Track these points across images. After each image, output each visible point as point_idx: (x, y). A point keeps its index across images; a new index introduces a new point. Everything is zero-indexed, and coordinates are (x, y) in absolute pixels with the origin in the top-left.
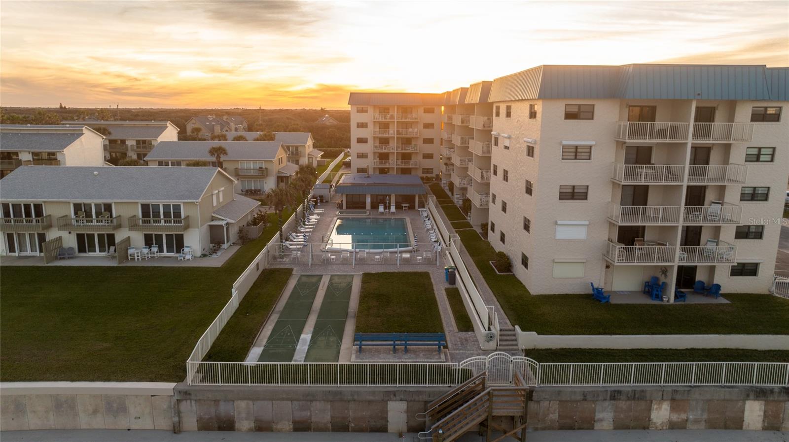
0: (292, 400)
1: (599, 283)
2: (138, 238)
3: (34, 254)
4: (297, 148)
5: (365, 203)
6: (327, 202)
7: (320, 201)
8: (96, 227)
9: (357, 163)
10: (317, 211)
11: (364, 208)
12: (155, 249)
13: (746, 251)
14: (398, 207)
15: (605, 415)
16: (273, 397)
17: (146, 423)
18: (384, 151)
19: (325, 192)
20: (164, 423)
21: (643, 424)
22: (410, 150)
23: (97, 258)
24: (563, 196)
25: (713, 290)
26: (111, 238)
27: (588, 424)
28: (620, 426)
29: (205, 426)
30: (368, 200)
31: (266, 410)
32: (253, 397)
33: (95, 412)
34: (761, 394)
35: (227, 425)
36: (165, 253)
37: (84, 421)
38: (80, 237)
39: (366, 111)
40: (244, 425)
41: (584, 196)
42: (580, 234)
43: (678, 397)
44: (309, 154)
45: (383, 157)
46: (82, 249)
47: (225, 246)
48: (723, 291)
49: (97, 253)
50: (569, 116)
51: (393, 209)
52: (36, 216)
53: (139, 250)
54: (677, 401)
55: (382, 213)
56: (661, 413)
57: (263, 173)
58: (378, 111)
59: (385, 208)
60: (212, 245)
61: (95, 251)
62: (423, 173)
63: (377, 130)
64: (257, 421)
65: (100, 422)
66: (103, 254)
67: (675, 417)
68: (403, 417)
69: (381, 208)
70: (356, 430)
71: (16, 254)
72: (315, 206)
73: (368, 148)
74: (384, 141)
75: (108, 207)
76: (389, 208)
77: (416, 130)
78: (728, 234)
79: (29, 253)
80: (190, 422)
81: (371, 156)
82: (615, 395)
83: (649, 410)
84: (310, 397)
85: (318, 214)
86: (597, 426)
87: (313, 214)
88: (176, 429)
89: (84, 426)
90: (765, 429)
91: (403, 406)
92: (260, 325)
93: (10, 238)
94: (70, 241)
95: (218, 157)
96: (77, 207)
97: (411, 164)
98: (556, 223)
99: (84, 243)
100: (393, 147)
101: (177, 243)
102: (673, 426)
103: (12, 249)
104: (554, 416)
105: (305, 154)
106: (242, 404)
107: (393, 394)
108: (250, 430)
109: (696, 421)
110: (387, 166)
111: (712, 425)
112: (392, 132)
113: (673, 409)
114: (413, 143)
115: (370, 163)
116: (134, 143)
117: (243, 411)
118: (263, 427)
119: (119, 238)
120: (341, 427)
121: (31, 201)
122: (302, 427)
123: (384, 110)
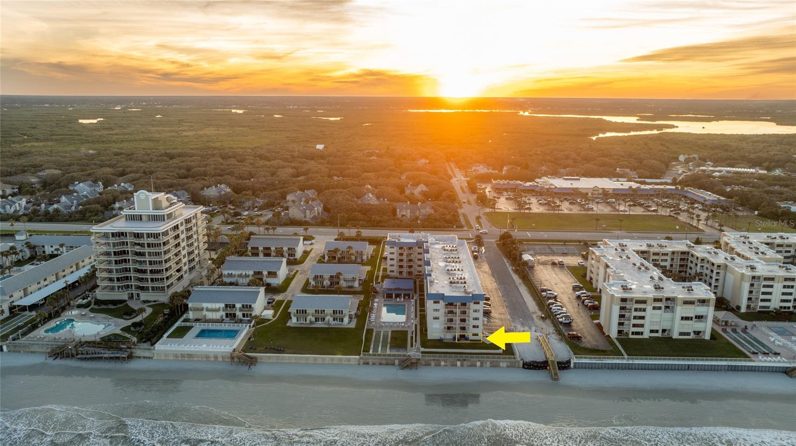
1: (442, 337)
2: (332, 319)
4: (362, 251)
6: (379, 293)
8: (320, 316)
10: (376, 300)
11: (392, 297)
12: (336, 322)
13: (475, 331)
14: (404, 297)
15: (433, 363)
16: (376, 359)
17: (354, 363)
18: (401, 264)
20: (357, 363)
21: (440, 365)
22: (411, 263)
23: (320, 324)
24: (434, 319)
25: (467, 339)
26: (324, 319)
27: (430, 365)
28: (436, 365)
29: (364, 364)
30: (394, 295)
31: (375, 361)
32: (372, 359)
34: (459, 360)
35: (368, 364)
36: (338, 322)
37: (343, 363)
38: (316, 318)
40: (371, 363)
41: (438, 319)
42: (438, 326)
43: (445, 360)
45: (401, 267)
46: (316, 321)
48: (470, 339)
49: (320, 322)
50: (434, 303)
51: (402, 300)
52: (305, 313)
53: (332, 322)
54: (445, 362)
55: (398, 301)
56: (443, 363)
57: (354, 280)
58: (398, 248)
60: (350, 319)
63: (398, 255)
65: (346, 363)
66: (322, 322)
67: (445, 364)
68: (398, 363)
69: (398, 299)
70: (390, 365)
71: (299, 322)
72: (375, 297)
74: (401, 260)
75: (324, 311)
78: (471, 327)
79: (302, 322)
80: (361, 363)
81: (395, 266)
82: (434, 360)
84: (382, 359)
85: (377, 302)
87: (375, 302)
88: (359, 364)
91: (398, 361)
92: (370, 344)
93: (298, 318)
94: (313, 319)
95: (338, 275)
96: (316, 311)
97: (413, 270)
98: (431, 326)
99: (317, 320)
100: (405, 264)
101: (342, 320)
102: (445, 366)
103: (298, 321)
104: (424, 363)
107: (396, 359)
109: (449, 365)
111: (452, 366)
112: (404, 257)
114: (414, 260)
115: (395, 269)
116: (287, 249)
117: (370, 361)
118: (374, 364)
119: (327, 319)
120: (387, 364)
121: (304, 309)
122: (380, 364)
123: (401, 248)
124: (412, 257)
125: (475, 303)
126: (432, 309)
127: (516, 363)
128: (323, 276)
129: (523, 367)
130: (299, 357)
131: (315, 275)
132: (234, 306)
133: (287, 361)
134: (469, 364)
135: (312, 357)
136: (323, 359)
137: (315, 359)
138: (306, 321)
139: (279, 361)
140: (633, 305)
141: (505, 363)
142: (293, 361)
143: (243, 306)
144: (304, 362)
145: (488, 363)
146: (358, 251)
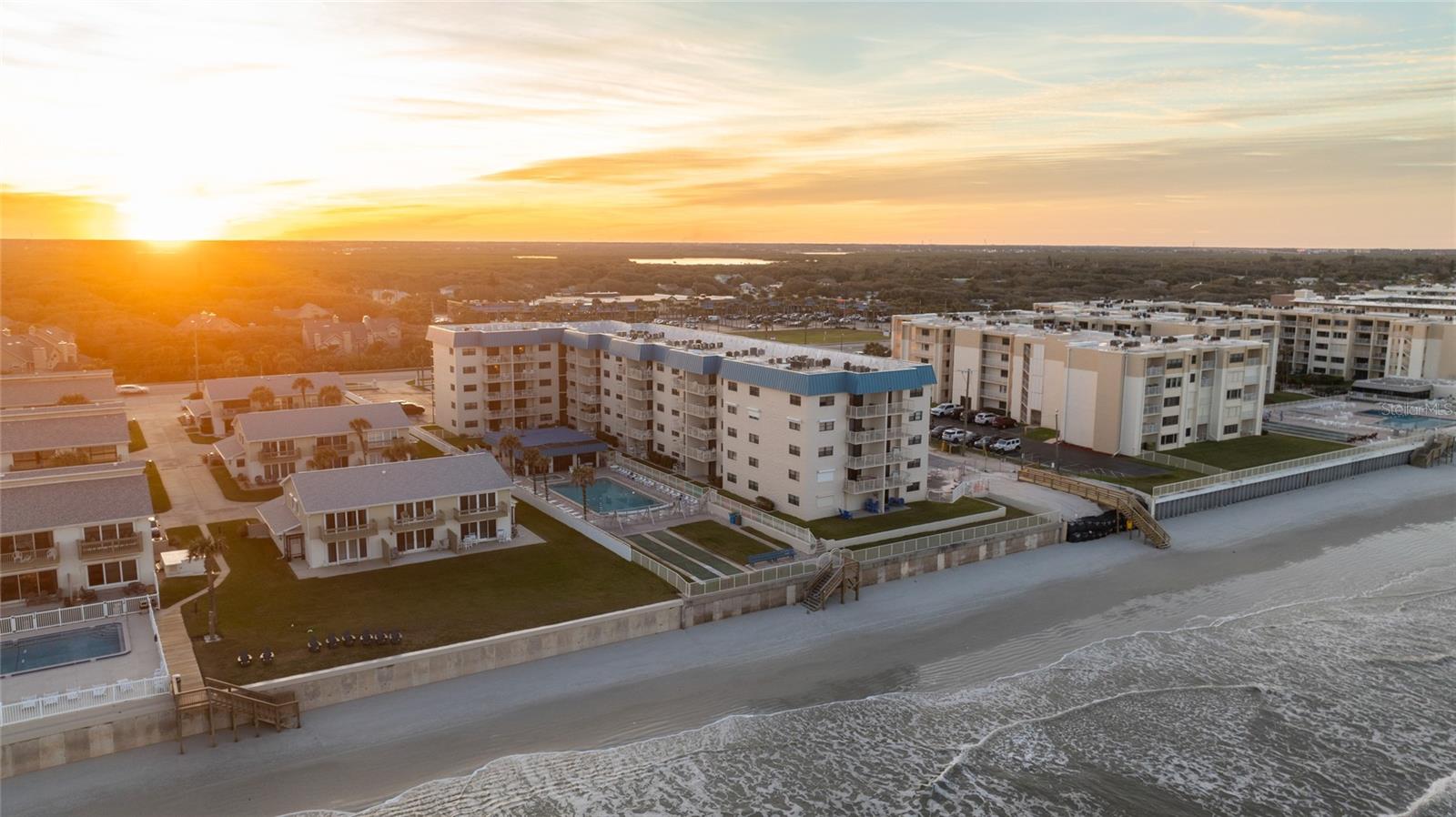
0: (742, 595)
1: (842, 507)
2: (456, 530)
3: (354, 560)
8: (414, 524)
12: (471, 538)
13: (913, 476)
15: (882, 575)
16: (733, 595)
17: (665, 628)
18: (496, 399)
20: (676, 625)
21: (898, 577)
22: (524, 395)
23: (416, 555)
24: (821, 455)
25: (902, 502)
26: (430, 533)
27: (875, 581)
28: (889, 579)
29: (698, 622)
31: (729, 604)
32: (723, 598)
33: (639, 626)
34: (943, 549)
35: (707, 618)
36: (478, 538)
37: (632, 633)
38: (400, 537)
39: (474, 353)
40: (717, 616)
41: (831, 453)
42: (830, 477)
43: (912, 558)
45: (495, 406)
46: (401, 546)
48: (906, 501)
49: (416, 549)
50: (822, 404)
52: (360, 523)
54: (911, 562)
56: (905, 569)
58: (486, 353)
61: (413, 548)
63: (487, 374)
64: (724, 612)
67: (911, 570)
68: (794, 594)
70: (773, 607)
71: (338, 562)
73: (475, 397)
74: (497, 388)
75: (430, 504)
77: (531, 371)
78: (904, 466)
79: (349, 560)
80: (689, 621)
81: (479, 407)
82: (885, 563)
83: (900, 568)
86: (879, 581)
88: (682, 626)
89: (632, 637)
90: (946, 568)
91: (794, 587)
93: (332, 548)
94: (391, 541)
96: (400, 508)
97: (527, 412)
98: (818, 472)
99: (405, 542)
100: (504, 395)
101: (490, 529)
102: (911, 575)
103: (332, 557)
106: (717, 603)
107: (789, 581)
108: (721, 619)
109: (920, 570)
110: (498, 416)
111: (925, 571)
112: (502, 377)
113: (910, 565)
114: (529, 387)
115: (479, 414)
117: (717, 608)
118: (727, 615)
119: (440, 533)
120: (764, 607)
121: (356, 508)
122: (746, 611)
123: (493, 352)
125: (912, 394)
126: (821, 424)
127: (1055, 531)
129: (1071, 538)
130: (474, 649)
133: (426, 679)
134: (963, 557)
135: (524, 638)
136: (563, 637)
137: (535, 643)
138: (364, 554)
139: (392, 686)
140: (1164, 373)
141: (1036, 535)
142: (451, 672)
143: (91, 534)
144: (491, 666)
145: (1003, 544)
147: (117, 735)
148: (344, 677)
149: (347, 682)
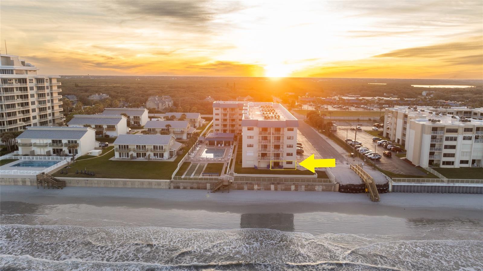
0: (190, 183)
1: (257, 165)
2: (152, 154)
3: (125, 158)
4: (194, 120)
5: (214, 143)
6: (203, 143)
7: (201, 142)
8: (141, 151)
9: (215, 128)
10: (199, 146)
12: (156, 157)
13: (289, 159)
14: (225, 145)
15: (246, 187)
16: (186, 182)
17: (164, 187)
18: (225, 123)
19: (203, 139)
20: (167, 187)
21: (252, 189)
22: (234, 123)
23: (141, 159)
24: (248, 146)
25: (281, 167)
26: (145, 154)
27: (242, 189)
28: (249, 189)
29: (175, 188)
30: (216, 143)
31: (185, 185)
32: (183, 182)
33: (155, 185)
34: (273, 184)
35: (178, 188)
36: (159, 158)
37: (153, 187)
38: (137, 154)
39: (219, 109)
40: (182, 188)
41: (252, 146)
42: (252, 154)
43: (258, 184)
44: (199, 122)
45: (225, 126)
46: (138, 157)
47: (174, 156)
48: (284, 167)
49: (141, 158)
50: (248, 130)
51: (223, 145)
52: (127, 148)
53: (152, 157)
54: (258, 185)
55: (219, 147)
56: (256, 187)
57: (182, 132)
58: (223, 109)
59: (220, 145)
60: (170, 156)
61: (141, 157)
62: (239, 131)
63: (223, 116)
64: (184, 187)
65: (156, 187)
66: (143, 158)
67: (258, 188)
68: (209, 187)
69: (219, 145)
70: (202, 189)
71: (121, 158)
72: (199, 145)
73: (219, 122)
74: (225, 120)
75: (145, 146)
76: (222, 145)
77: (236, 116)
78: (285, 155)
79: (124, 158)
80: (172, 187)
81: (220, 125)
82: (247, 183)
83: (254, 186)
84: (193, 183)
85: (199, 147)
86: (244, 189)
87: (198, 147)
88: (170, 188)
89: (153, 188)
90: (275, 190)
91: (209, 184)
92: (184, 172)
93: (120, 154)
94: (135, 155)
95: (168, 128)
96: (137, 146)
97: (235, 128)
98: (247, 152)
99: (138, 155)
100: (228, 123)
101: (162, 155)
102: (258, 189)
103: (120, 156)
104: (236, 187)
105: (197, 121)
106: (181, 184)
107: (207, 183)
108: (182, 189)
109: (262, 189)
110: (226, 129)
111: (265, 189)
112: (228, 117)
113: (258, 186)
114: (235, 120)
115: (220, 128)
116: (133, 117)
117: (181, 185)
118: (185, 188)
119: (147, 154)
120: (199, 188)
121: (126, 144)
122: (192, 188)
123: (225, 109)
124: (234, 117)
125: (289, 130)
126: (248, 136)
127: (332, 186)
128: (155, 129)
129: (340, 191)
130: (108, 181)
131: (149, 129)
132: (60, 141)
133: (96, 185)
134: (283, 188)
135: (122, 181)
136: (133, 183)
137: (125, 183)
138: (128, 157)
139: (88, 185)
140: (444, 134)
141: (321, 186)
142: (102, 185)
143: (69, 142)
144: (113, 186)
145: (303, 187)
146: (191, 120)
147: (31, 182)
148: (77, 180)
149: (78, 182)
